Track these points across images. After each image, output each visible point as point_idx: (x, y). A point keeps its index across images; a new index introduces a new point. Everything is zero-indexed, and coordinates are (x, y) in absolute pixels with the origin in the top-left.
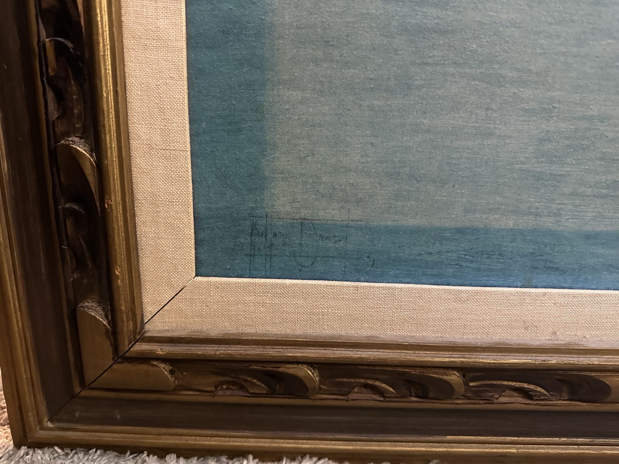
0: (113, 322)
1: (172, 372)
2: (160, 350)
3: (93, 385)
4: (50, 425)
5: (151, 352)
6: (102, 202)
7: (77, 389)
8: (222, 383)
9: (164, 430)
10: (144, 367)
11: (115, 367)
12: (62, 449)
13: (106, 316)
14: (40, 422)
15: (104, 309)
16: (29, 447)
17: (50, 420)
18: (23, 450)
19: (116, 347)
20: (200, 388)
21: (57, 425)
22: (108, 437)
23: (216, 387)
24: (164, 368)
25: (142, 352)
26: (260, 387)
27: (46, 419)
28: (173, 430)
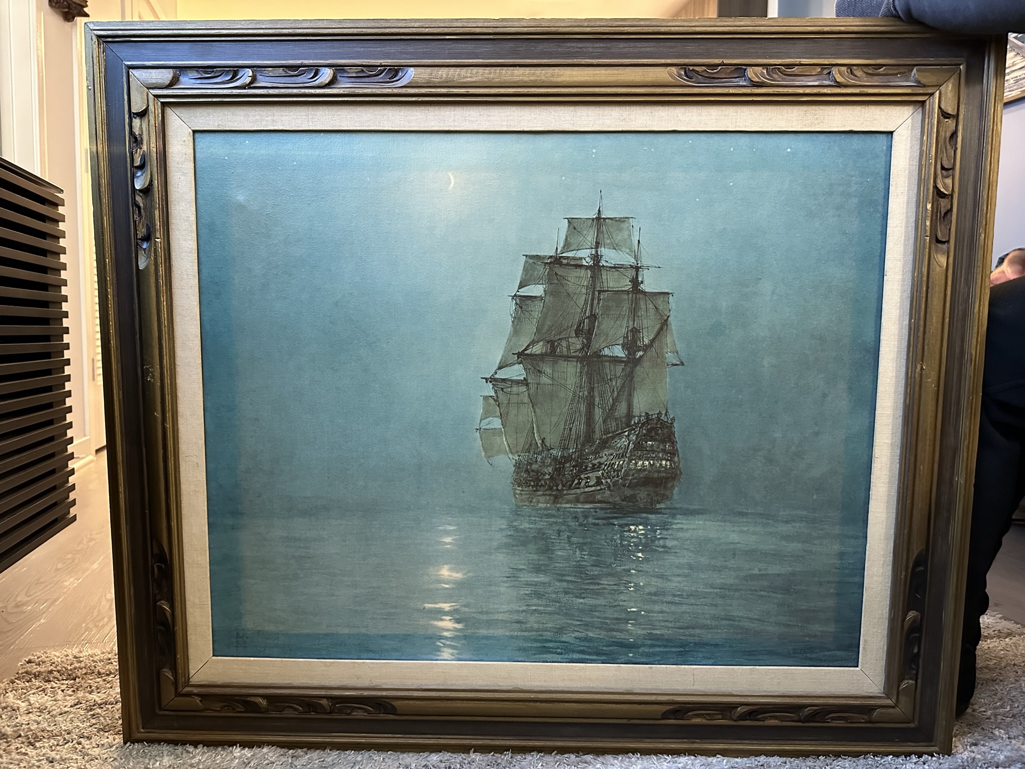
0: (176, 678)
1: (201, 701)
2: (195, 690)
3: (165, 708)
4: (142, 730)
5: (192, 691)
6: (174, 628)
7: (157, 711)
8: (225, 706)
9: (197, 732)
10: (188, 699)
11: (175, 699)
12: (147, 743)
13: (173, 675)
14: (138, 728)
15: (172, 672)
16: (131, 743)
17: (143, 728)
18: (128, 744)
19: (176, 689)
20: (214, 709)
21: (146, 730)
22: (170, 736)
23: (222, 708)
24: (198, 700)
25: (187, 692)
26: (241, 708)
27: (141, 727)
28: (202, 732)
